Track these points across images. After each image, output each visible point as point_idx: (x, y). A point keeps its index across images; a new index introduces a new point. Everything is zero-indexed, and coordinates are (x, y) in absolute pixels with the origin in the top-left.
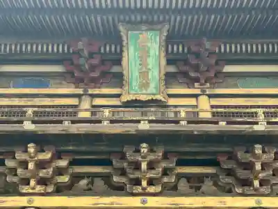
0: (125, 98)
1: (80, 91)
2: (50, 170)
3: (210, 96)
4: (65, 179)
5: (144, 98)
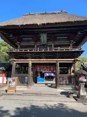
0: (41, 44)
1: (35, 43)
3: (54, 43)
4: (34, 57)
5: (44, 44)
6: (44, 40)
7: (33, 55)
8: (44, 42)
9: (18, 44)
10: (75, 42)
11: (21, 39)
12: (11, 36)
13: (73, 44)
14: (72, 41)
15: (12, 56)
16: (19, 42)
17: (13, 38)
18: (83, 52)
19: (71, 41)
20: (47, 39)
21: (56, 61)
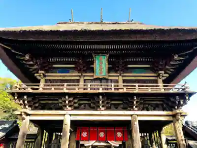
0: (95, 77)
1: (80, 74)
2: (72, 103)
3: (123, 76)
4: (76, 105)
5: (101, 77)
6: (101, 69)
7: (76, 101)
8: (101, 73)
9: (40, 76)
10: (168, 75)
11: (50, 66)
12: (27, 57)
13: (164, 78)
14: (163, 72)
15: (24, 102)
16: (43, 72)
17: (31, 63)
18: (190, 95)
19: (160, 72)
20: (109, 68)
21: (131, 115)
